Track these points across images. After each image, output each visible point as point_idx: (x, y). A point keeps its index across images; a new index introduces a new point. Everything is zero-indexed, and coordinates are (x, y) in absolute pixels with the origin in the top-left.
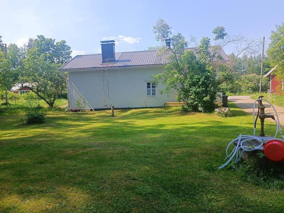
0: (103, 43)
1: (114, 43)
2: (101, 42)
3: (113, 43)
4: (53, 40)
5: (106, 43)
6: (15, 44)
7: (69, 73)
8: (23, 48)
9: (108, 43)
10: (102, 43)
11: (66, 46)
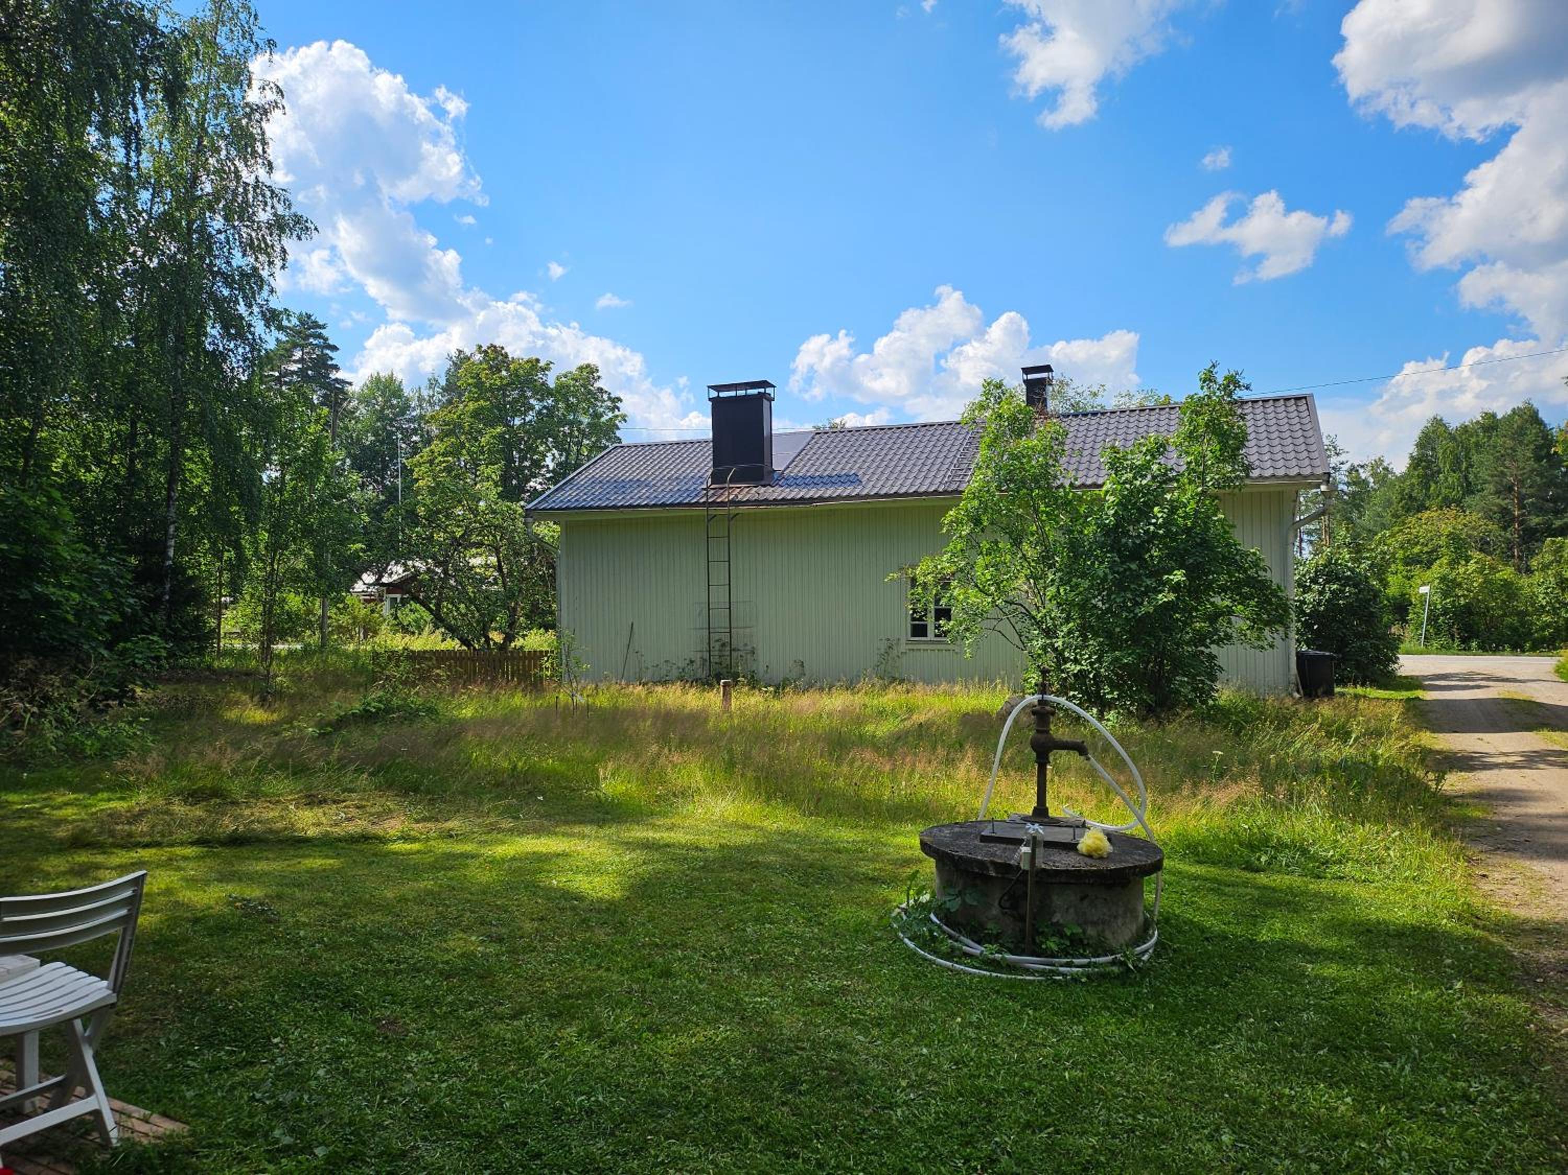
0: (722, 394)
1: (769, 390)
2: (709, 387)
3: (762, 390)
4: (542, 364)
5: (732, 393)
6: (391, 377)
7: (569, 529)
8: (425, 393)
9: (741, 393)
10: (714, 394)
11: (601, 390)
